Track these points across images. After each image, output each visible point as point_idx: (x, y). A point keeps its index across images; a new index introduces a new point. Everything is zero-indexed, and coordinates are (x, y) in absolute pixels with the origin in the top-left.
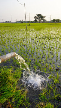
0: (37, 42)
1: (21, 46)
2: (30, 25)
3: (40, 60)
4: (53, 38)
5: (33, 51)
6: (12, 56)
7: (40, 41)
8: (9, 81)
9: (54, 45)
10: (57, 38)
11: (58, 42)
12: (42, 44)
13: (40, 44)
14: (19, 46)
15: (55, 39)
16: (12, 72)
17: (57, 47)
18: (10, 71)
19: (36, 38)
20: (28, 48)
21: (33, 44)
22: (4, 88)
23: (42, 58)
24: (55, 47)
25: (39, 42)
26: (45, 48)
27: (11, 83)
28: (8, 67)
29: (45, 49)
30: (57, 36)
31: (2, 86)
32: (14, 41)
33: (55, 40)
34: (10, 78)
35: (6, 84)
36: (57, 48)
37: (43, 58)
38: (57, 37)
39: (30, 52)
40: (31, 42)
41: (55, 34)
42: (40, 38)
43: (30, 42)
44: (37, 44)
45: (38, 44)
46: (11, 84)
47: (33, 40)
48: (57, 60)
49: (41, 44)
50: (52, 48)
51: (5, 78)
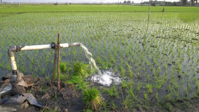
0: (149, 42)
2: (163, 11)
6: (77, 45)
8: (80, 72)
12: (153, 46)
27: (81, 75)
31: (74, 75)
34: (82, 71)
35: (78, 74)
42: (158, 37)
44: (144, 45)
51: (78, 68)
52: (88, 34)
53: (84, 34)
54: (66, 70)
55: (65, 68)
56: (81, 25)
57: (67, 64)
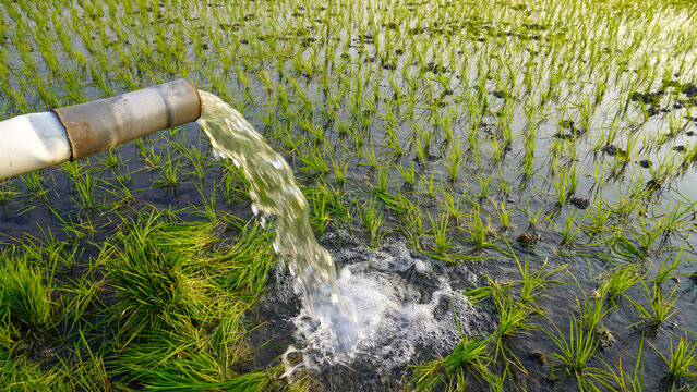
0: (399, 52)
1: (287, 76)
3: (409, 176)
4: (508, 29)
5: (367, 114)
6: (169, 114)
7: (419, 47)
8: (182, 309)
9: (511, 78)
10: (531, 33)
11: (537, 60)
12: (433, 68)
13: (413, 72)
14: (269, 76)
15: (522, 37)
16: (209, 248)
17: (528, 92)
18: (200, 240)
19: (393, 26)
20: (334, 96)
21: (365, 69)
22: (149, 356)
23: (424, 160)
24: (519, 88)
25: (407, 55)
26: (447, 93)
27: (195, 323)
28: (184, 216)
29: (448, 99)
30: (533, 19)
32: (243, 48)
33: (519, 48)
34: (192, 289)
36: (535, 100)
37: (431, 158)
38: (535, 27)
39: (341, 122)
40: (353, 52)
41: (522, 7)
42: (416, 31)
43: (345, 56)
44: (393, 68)
45: (400, 65)
46: (196, 333)
47: (370, 39)
48: (525, 178)
49: (423, 70)
50: (498, 95)
51: (155, 287)
52: (97, 45)
53: (80, 51)
54: (56, 313)
55: (43, 301)
56: (44, 12)
57: (45, 257)
